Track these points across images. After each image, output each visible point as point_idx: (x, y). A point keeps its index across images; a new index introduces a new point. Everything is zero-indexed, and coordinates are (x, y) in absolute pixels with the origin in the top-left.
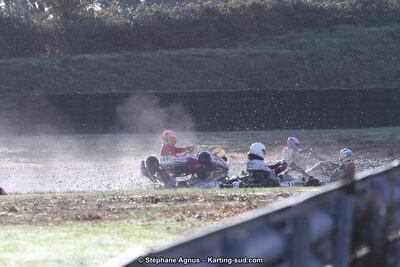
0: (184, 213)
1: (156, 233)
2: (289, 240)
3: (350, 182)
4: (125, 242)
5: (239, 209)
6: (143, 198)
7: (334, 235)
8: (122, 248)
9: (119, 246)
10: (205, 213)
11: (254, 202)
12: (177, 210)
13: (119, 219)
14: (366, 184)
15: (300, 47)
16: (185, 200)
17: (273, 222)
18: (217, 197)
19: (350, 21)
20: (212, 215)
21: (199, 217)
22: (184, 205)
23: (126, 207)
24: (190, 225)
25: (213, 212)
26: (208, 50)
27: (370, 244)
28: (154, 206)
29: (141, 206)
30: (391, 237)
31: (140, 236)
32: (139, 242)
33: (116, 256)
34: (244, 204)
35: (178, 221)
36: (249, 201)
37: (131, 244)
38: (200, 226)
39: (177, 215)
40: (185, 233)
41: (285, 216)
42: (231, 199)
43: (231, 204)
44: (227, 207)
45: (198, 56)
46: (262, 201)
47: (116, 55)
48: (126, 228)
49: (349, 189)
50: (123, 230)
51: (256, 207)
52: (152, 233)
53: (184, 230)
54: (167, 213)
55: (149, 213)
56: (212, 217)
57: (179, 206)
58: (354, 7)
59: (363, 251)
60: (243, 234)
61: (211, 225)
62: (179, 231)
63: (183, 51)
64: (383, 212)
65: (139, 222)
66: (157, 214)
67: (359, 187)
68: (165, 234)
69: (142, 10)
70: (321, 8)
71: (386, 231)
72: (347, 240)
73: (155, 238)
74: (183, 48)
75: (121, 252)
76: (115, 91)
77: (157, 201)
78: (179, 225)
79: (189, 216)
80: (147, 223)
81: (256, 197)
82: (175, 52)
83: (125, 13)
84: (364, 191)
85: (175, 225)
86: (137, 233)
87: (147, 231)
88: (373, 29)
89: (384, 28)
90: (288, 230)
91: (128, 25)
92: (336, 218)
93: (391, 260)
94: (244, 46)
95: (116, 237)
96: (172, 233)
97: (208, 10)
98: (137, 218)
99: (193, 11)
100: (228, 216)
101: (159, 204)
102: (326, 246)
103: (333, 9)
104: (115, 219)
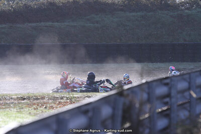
0: (38, 105)
1: (24, 115)
2: (90, 119)
3: (121, 90)
4: (8, 119)
5: (65, 104)
6: (17, 98)
7: (113, 117)
8: (6, 123)
9: (5, 122)
10: (48, 105)
11: (73, 100)
12: (34, 104)
13: (5, 108)
14: (129, 92)
15: (97, 22)
16: (39, 99)
17: (83, 110)
18: (55, 97)
19: (122, 10)
20: (52, 106)
21: (46, 108)
22: (38, 101)
23: (8, 102)
24: (41, 112)
25: (53, 105)
26: (51, 23)
27: (131, 121)
28: (23, 101)
29: (16, 102)
30: (141, 118)
31: (15, 117)
32: (15, 120)
33: (3, 127)
34: (68, 101)
35: (35, 109)
36: (71, 99)
37: (11, 121)
38: (46, 112)
39: (35, 106)
40: (38, 115)
41: (89, 107)
42: (62, 98)
43: (62, 101)
44: (59, 102)
45: (46, 26)
46: (77, 99)
47: (4, 26)
48: (9, 113)
49: (121, 94)
50: (7, 114)
51: (74, 102)
52: (21, 115)
53: (38, 114)
54: (29, 105)
55: (20, 105)
56: (52, 107)
57: (35, 102)
58: (124, 2)
59: (127, 125)
60: (67, 116)
61: (51, 112)
62: (35, 115)
63: (38, 24)
64: (137, 105)
65: (15, 110)
66: (24, 106)
67: (125, 93)
68: (28, 116)
69: (17, 3)
70: (108, 3)
71: (139, 115)
72: (119, 119)
73: (23, 117)
74: (38, 22)
75: (6, 125)
76: (3, 44)
77: (24, 99)
78: (35, 111)
79: (41, 107)
80: (19, 110)
81: (74, 97)
82: (34, 25)
83: (9, 4)
84: (128, 95)
85: (33, 111)
86: (14, 115)
87: (19, 114)
88: (133, 14)
89: (139, 14)
90: (90, 114)
91: (10, 10)
92: (114, 109)
93: (141, 129)
94: (69, 22)
95: (3, 117)
96: (32, 115)
97: (51, 3)
98: (14, 108)
99: (43, 4)
100: (60, 107)
101: (25, 101)
102: (109, 122)
103: (113, 4)
104: (3, 108)
